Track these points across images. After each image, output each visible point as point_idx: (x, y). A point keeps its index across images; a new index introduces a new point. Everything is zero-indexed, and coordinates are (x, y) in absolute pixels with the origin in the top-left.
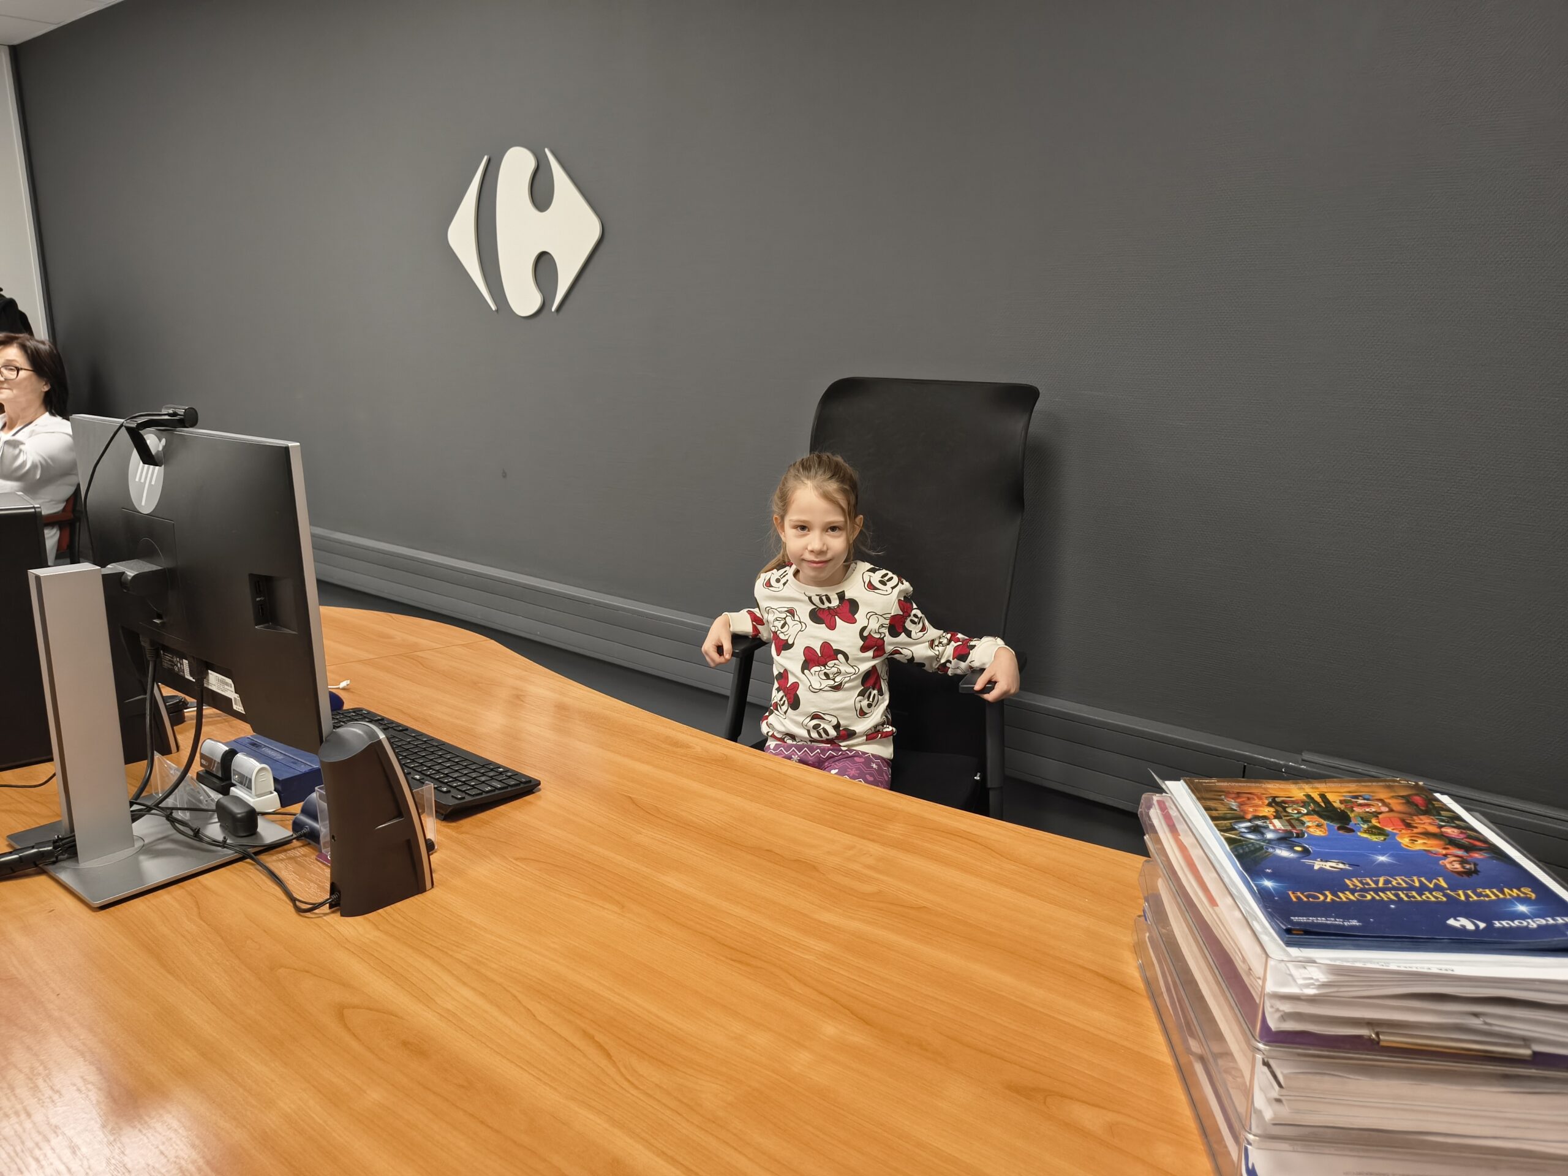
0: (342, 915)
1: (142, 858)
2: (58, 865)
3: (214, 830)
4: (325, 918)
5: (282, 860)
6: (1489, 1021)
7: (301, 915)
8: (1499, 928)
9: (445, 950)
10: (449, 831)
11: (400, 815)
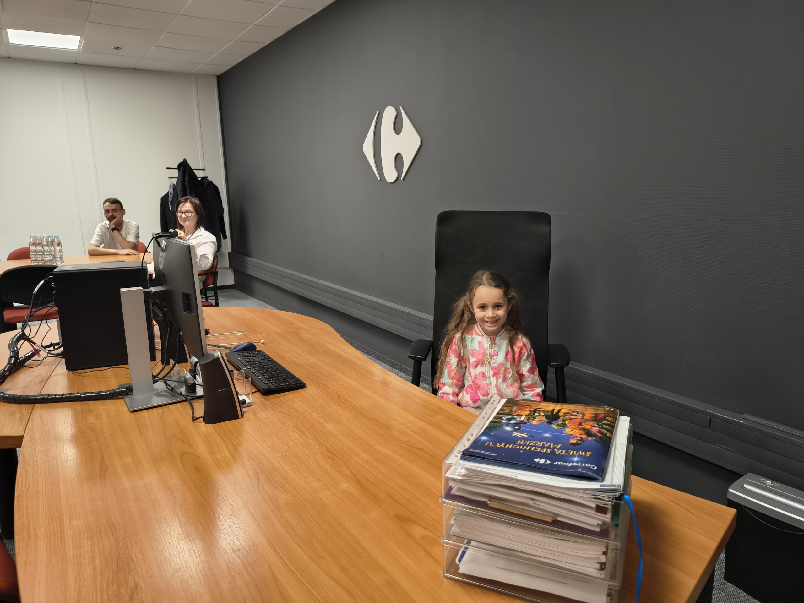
0: (206, 423)
1: (154, 396)
2: (127, 396)
3: (183, 390)
4: (200, 423)
5: (199, 402)
6: (536, 503)
7: (193, 422)
8: (555, 465)
9: (231, 439)
10: (262, 398)
11: (227, 387)
